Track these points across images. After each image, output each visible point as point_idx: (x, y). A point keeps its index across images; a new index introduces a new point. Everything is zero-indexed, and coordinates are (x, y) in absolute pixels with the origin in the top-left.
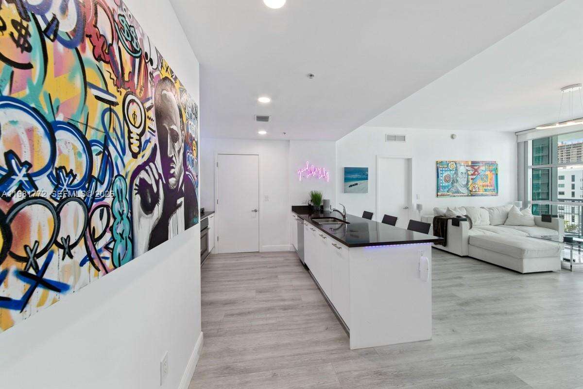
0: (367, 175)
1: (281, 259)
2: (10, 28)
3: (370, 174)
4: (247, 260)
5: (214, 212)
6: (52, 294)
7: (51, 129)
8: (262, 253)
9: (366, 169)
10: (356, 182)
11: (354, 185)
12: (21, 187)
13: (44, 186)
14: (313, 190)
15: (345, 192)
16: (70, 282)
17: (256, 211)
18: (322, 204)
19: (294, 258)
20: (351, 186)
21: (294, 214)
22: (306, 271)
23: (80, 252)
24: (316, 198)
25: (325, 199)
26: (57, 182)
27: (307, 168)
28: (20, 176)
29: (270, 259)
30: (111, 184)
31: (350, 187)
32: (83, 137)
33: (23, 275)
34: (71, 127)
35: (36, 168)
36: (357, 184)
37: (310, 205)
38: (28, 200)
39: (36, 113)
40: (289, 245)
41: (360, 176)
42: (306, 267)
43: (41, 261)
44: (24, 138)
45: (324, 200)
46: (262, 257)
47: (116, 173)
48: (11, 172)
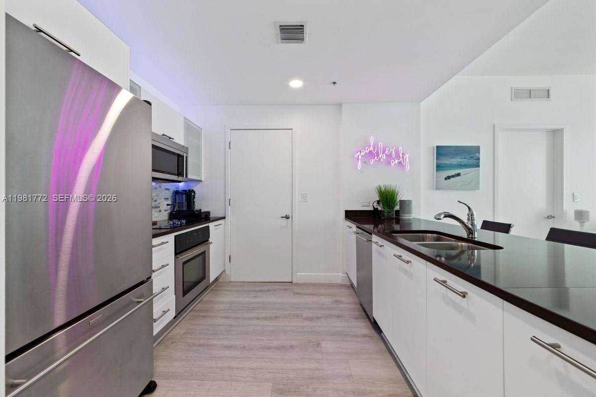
0: (479, 159)
1: (327, 300)
3: (483, 156)
4: (271, 299)
5: (224, 218)
8: (297, 284)
9: (477, 149)
10: (457, 171)
11: (453, 176)
14: (382, 185)
15: (436, 189)
17: (287, 217)
18: (397, 208)
19: (350, 300)
20: (448, 178)
21: (349, 223)
22: (375, 335)
24: (387, 198)
25: (403, 199)
27: (371, 148)
29: (309, 299)
31: (446, 179)
37: (376, 210)
40: (340, 274)
41: (464, 161)
42: (375, 325)
45: (402, 202)
46: (297, 294)
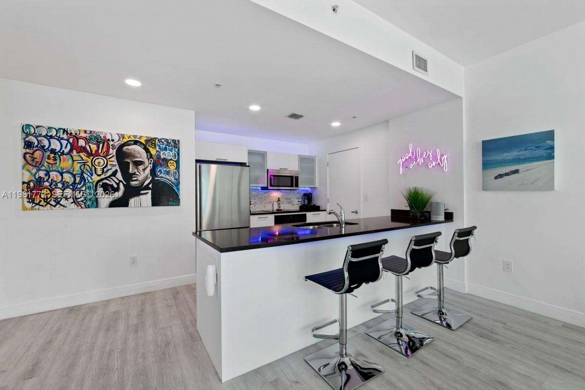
2: (52, 158)
6: (62, 207)
7: (62, 174)
10: (513, 168)
11: (507, 174)
12: (54, 185)
13: (60, 185)
15: (485, 188)
16: (67, 206)
17: (356, 212)
20: (500, 176)
23: (71, 200)
26: (63, 184)
28: (54, 183)
30: (84, 185)
31: (496, 178)
32: (72, 174)
33: (55, 201)
34: (68, 172)
35: (57, 182)
36: (516, 171)
38: (56, 188)
39: (58, 171)
43: (59, 200)
44: (55, 176)
47: (87, 181)
48: (52, 183)
